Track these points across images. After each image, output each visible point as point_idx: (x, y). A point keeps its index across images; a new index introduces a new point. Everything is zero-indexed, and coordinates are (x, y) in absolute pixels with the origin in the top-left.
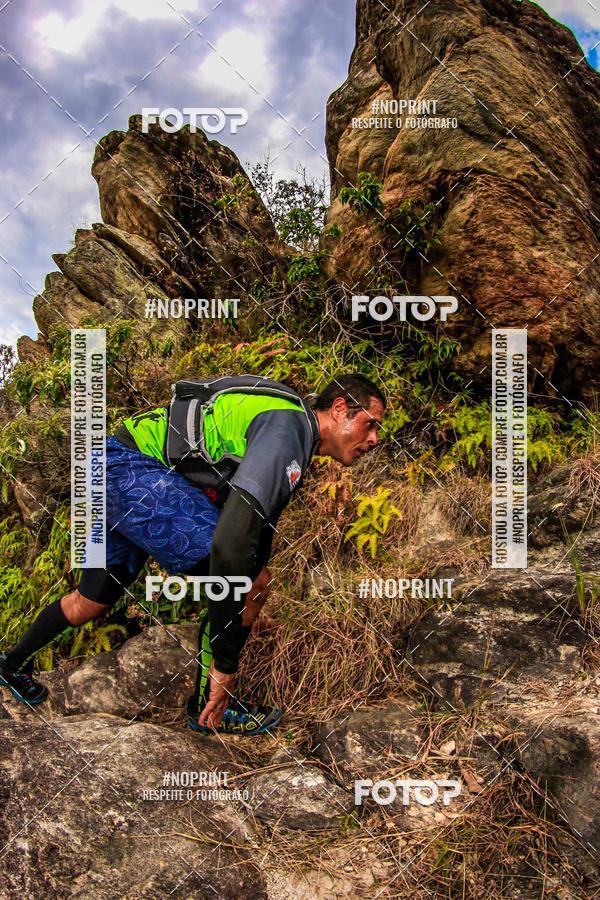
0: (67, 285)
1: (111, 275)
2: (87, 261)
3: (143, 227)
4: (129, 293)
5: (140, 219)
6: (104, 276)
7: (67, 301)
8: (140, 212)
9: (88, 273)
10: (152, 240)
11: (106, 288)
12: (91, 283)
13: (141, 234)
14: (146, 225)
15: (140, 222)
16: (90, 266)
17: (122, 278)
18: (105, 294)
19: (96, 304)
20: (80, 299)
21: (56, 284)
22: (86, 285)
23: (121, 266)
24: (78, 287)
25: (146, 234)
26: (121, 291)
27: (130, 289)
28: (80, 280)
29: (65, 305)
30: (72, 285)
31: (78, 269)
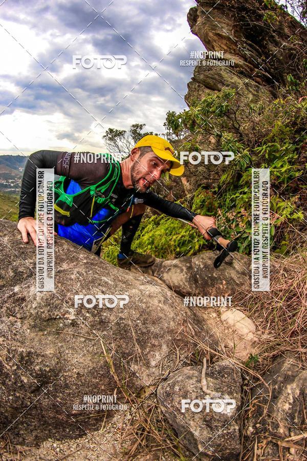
0: (199, 86)
1: (220, 75)
2: (204, 71)
3: (230, 48)
4: (233, 83)
5: (226, 45)
6: (216, 77)
7: (200, 93)
8: (225, 41)
9: (207, 77)
10: (238, 54)
11: (220, 82)
12: (211, 82)
13: (231, 53)
14: (231, 47)
15: (227, 47)
16: (207, 73)
17: (226, 76)
18: (219, 86)
19: (216, 92)
20: (207, 91)
21: (193, 87)
22: (209, 83)
23: (224, 70)
24: (204, 85)
25: (233, 52)
26: (229, 83)
27: (233, 81)
28: (204, 82)
29: (200, 95)
30: (201, 85)
31: (202, 77)
